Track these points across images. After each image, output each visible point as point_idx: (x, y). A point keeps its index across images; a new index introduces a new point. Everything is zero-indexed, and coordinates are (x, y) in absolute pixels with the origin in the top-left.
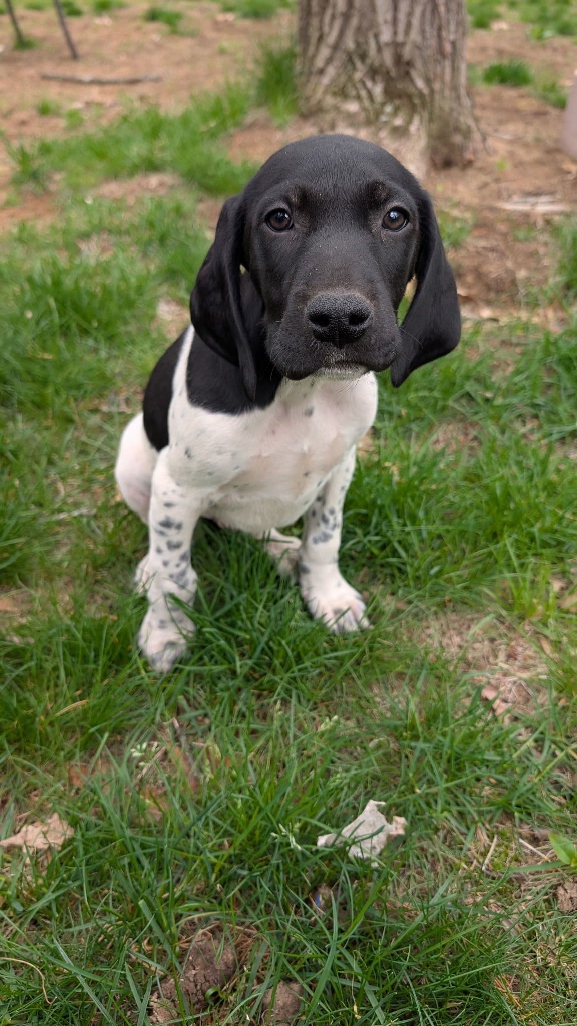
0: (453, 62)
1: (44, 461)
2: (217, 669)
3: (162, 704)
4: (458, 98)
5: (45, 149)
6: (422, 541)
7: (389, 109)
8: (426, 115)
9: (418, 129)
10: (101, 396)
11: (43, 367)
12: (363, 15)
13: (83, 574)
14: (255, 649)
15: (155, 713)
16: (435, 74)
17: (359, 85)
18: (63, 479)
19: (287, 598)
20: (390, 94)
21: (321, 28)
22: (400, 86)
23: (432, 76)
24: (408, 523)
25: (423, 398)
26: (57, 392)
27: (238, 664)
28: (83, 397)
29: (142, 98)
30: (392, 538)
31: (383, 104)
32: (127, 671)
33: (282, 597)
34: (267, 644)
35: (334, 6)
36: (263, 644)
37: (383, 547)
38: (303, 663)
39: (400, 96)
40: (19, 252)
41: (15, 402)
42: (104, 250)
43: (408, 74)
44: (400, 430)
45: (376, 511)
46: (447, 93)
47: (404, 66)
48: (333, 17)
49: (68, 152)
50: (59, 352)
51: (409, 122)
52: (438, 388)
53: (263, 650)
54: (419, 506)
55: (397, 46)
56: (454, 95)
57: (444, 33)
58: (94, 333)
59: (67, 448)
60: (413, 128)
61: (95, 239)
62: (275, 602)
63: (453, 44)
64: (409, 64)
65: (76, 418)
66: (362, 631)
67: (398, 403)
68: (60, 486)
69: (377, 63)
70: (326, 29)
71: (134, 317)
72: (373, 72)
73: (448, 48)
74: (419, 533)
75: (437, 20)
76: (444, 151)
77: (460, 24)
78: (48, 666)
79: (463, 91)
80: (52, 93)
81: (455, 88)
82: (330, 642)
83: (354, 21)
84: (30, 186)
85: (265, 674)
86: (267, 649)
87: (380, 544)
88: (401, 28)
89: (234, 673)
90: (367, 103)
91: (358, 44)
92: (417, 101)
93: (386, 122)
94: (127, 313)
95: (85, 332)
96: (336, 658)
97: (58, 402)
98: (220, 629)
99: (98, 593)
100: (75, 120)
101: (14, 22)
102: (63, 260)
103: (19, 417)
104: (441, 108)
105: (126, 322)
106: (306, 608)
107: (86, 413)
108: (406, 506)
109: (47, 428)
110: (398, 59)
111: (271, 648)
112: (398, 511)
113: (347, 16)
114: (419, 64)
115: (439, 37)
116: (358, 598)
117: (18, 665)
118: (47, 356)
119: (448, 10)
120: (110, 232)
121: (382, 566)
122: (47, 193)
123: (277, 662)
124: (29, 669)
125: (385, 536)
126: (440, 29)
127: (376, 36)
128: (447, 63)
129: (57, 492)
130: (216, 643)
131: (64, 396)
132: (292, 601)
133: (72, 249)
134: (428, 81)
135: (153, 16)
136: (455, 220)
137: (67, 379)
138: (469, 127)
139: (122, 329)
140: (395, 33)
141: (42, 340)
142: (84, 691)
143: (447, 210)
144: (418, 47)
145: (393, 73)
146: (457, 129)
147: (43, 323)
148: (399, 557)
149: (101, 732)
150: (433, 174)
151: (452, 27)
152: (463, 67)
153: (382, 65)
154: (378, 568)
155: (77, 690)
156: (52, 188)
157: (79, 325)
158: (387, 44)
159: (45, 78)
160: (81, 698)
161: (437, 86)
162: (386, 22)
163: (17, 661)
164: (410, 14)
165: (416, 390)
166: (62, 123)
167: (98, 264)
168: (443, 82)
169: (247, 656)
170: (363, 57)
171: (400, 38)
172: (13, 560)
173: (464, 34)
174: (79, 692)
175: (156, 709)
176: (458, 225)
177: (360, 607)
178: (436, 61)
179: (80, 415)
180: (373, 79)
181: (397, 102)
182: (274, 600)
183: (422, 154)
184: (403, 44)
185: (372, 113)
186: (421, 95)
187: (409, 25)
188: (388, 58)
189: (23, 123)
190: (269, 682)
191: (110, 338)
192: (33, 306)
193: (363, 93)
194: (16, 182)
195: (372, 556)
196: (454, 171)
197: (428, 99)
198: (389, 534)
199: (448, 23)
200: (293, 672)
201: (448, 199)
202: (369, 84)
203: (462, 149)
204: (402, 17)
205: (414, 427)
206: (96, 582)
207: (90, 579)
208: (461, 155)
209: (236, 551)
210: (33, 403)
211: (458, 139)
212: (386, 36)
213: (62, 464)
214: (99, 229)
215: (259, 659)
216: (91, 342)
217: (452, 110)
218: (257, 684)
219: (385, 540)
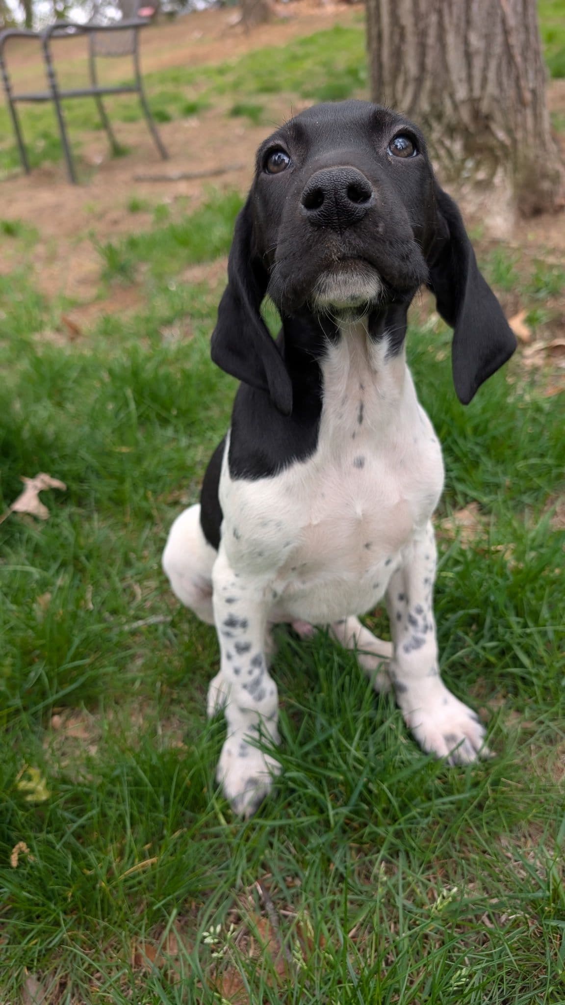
0: (535, 109)
1: (119, 562)
2: (306, 820)
3: (244, 861)
4: (543, 144)
5: (133, 244)
6: (548, 643)
7: (470, 164)
8: (509, 165)
9: (503, 181)
10: (180, 487)
11: (121, 461)
12: (436, 77)
13: (157, 694)
14: (352, 792)
15: (236, 874)
16: (516, 125)
17: (437, 146)
18: (139, 582)
19: (387, 724)
20: (470, 149)
21: (394, 96)
22: (480, 140)
23: (513, 125)
24: (530, 623)
25: (532, 467)
26: (135, 486)
27: (331, 813)
28: (163, 490)
29: (226, 186)
30: (511, 642)
31: (463, 161)
32: (203, 819)
33: (382, 722)
34: (366, 786)
35: (406, 73)
36: (360, 787)
37: (503, 653)
38: (410, 810)
39: (481, 149)
40: (103, 344)
41: (92, 500)
42: (186, 334)
43: (487, 128)
44: (511, 503)
45: (490, 610)
46: (531, 140)
47: (482, 120)
48: (406, 83)
49: (152, 243)
50: (137, 443)
51: (493, 174)
52: (550, 452)
53: (361, 794)
54: (541, 599)
55: (473, 102)
56: (538, 142)
57: (523, 83)
58: (174, 421)
59: (145, 546)
60: (497, 180)
61: (177, 324)
62: (374, 730)
63: (534, 92)
64: (488, 117)
65: (155, 513)
66: (483, 760)
67: (505, 473)
68: (138, 590)
69: (454, 121)
70: (399, 95)
71: (214, 400)
72: (451, 131)
73: (528, 96)
74: (544, 634)
75: (514, 70)
76: (532, 199)
77: (538, 71)
78: (112, 814)
79: (547, 137)
80: (143, 193)
81: (539, 134)
82: (443, 778)
83: (428, 84)
84: (118, 279)
85: (365, 825)
86: (365, 793)
87: (496, 651)
88: (477, 84)
89: (327, 823)
90: (447, 162)
91: (433, 106)
92: (499, 153)
93: (468, 178)
94: (207, 398)
95: (165, 422)
96: (452, 803)
97: (136, 498)
98: (307, 770)
99: (174, 714)
100: (161, 212)
101: (111, 135)
102: (144, 347)
103: (96, 516)
104: (526, 157)
105: (207, 408)
106: (410, 735)
107: (164, 507)
108: (525, 600)
109: (125, 525)
110: (476, 114)
111: (370, 792)
112: (516, 607)
113: (419, 81)
114: (498, 116)
115: (518, 87)
116: (473, 718)
117: (80, 814)
118: (124, 449)
119: (525, 59)
120: (192, 316)
121: (502, 675)
122: (134, 284)
123: (377, 810)
124: (91, 818)
125: (504, 641)
126: (518, 79)
127: (452, 96)
128: (529, 112)
129: (133, 596)
130: (301, 791)
131: (141, 491)
132: (394, 727)
133: (154, 335)
134: (510, 131)
135: (236, 112)
136: (551, 267)
137: (145, 474)
138: (557, 172)
139: (202, 415)
140: (471, 90)
141: (121, 432)
142: (153, 845)
143: (541, 258)
144: (495, 100)
145: (472, 128)
146: (545, 176)
147: (122, 415)
148: (522, 666)
149: (168, 907)
150: (522, 223)
151: (531, 75)
152: (546, 113)
153: (460, 121)
154: (497, 680)
155: (147, 843)
156: (139, 278)
157: (158, 415)
158: (463, 102)
159: (138, 180)
160: (152, 853)
161: (519, 135)
162: (460, 80)
163: (77, 807)
164: (485, 69)
165: (525, 458)
166: (150, 218)
167: (179, 350)
168: (525, 129)
169: (341, 802)
170: (439, 117)
171: (477, 93)
172: (82, 680)
173: (544, 81)
174: (148, 846)
175: (237, 869)
176: (555, 272)
177: (477, 730)
178: (516, 111)
179: (158, 509)
180: (451, 137)
181: (478, 157)
182: (372, 726)
183: (508, 205)
184: (480, 99)
185: (452, 170)
186: (503, 146)
187: (484, 80)
188: (465, 115)
189: (115, 222)
190: (370, 834)
191: (191, 425)
192: (114, 397)
193: (442, 152)
194: (105, 277)
195: (488, 665)
196: (545, 218)
197: (511, 150)
198: (507, 637)
199: (526, 71)
200: (400, 824)
201: (540, 247)
202: (448, 143)
203: (551, 194)
204: (477, 73)
205: (527, 499)
206: (172, 701)
207: (166, 700)
208: (552, 201)
209: (325, 667)
210: (110, 499)
211: (546, 185)
212: (461, 93)
213: (139, 565)
214: (182, 314)
215: (356, 805)
216: (170, 432)
217: (537, 157)
218: (356, 836)
219: (503, 645)
